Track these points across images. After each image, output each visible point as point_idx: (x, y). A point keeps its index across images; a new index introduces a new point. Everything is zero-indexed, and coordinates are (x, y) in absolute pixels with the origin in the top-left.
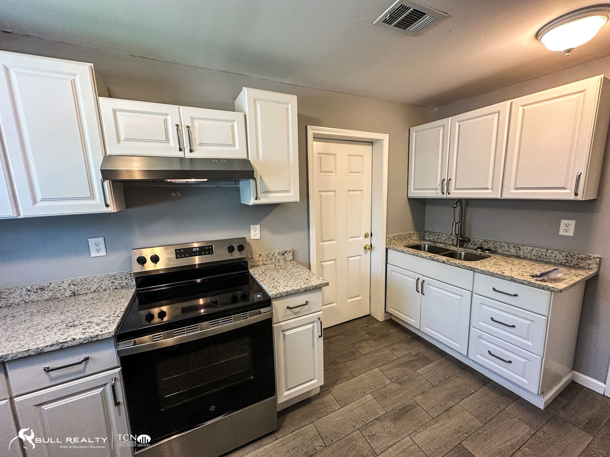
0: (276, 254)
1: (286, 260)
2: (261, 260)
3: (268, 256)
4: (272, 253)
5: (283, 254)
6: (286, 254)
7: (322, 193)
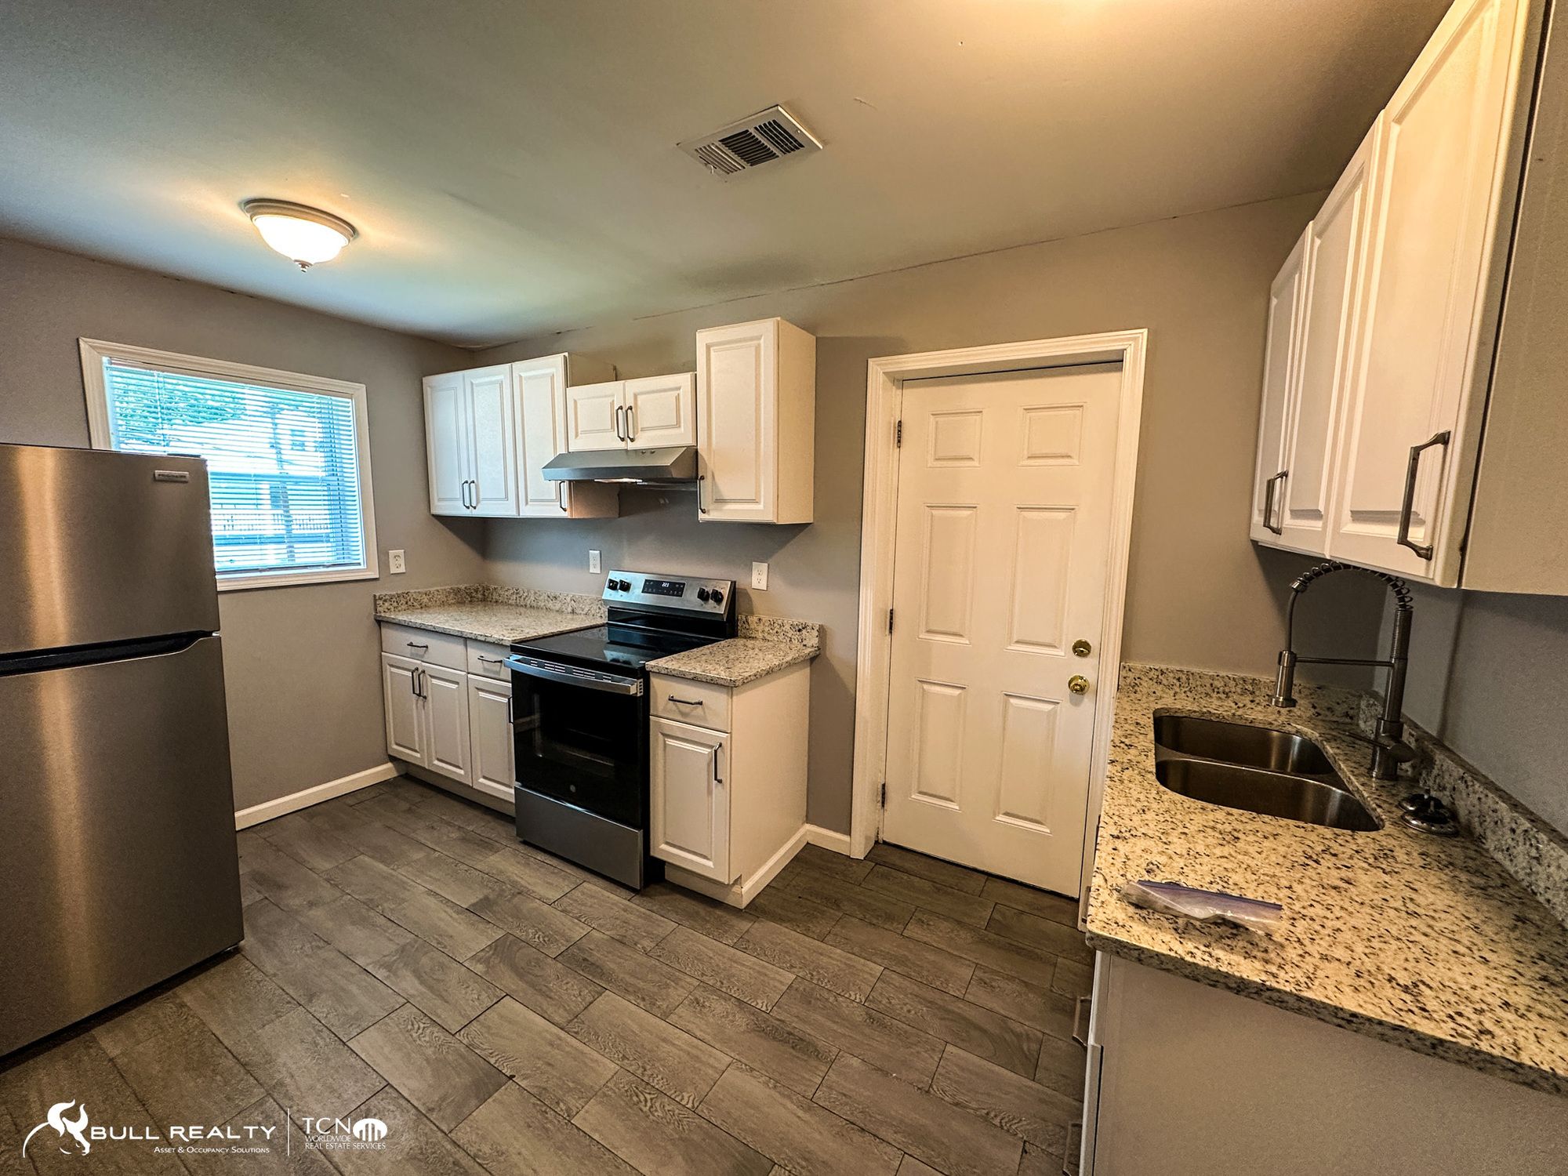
0: (787, 627)
1: (804, 643)
2: (760, 628)
3: (772, 624)
4: (780, 622)
5: (800, 630)
6: (804, 631)
7: (935, 512)
